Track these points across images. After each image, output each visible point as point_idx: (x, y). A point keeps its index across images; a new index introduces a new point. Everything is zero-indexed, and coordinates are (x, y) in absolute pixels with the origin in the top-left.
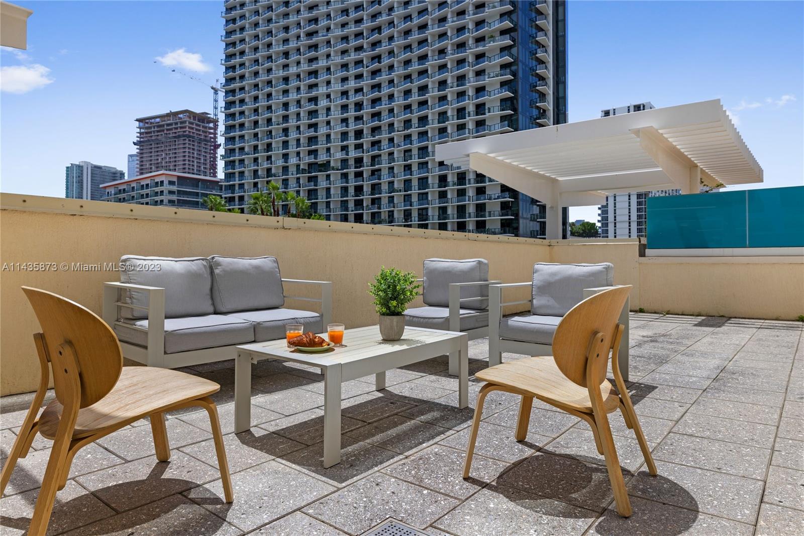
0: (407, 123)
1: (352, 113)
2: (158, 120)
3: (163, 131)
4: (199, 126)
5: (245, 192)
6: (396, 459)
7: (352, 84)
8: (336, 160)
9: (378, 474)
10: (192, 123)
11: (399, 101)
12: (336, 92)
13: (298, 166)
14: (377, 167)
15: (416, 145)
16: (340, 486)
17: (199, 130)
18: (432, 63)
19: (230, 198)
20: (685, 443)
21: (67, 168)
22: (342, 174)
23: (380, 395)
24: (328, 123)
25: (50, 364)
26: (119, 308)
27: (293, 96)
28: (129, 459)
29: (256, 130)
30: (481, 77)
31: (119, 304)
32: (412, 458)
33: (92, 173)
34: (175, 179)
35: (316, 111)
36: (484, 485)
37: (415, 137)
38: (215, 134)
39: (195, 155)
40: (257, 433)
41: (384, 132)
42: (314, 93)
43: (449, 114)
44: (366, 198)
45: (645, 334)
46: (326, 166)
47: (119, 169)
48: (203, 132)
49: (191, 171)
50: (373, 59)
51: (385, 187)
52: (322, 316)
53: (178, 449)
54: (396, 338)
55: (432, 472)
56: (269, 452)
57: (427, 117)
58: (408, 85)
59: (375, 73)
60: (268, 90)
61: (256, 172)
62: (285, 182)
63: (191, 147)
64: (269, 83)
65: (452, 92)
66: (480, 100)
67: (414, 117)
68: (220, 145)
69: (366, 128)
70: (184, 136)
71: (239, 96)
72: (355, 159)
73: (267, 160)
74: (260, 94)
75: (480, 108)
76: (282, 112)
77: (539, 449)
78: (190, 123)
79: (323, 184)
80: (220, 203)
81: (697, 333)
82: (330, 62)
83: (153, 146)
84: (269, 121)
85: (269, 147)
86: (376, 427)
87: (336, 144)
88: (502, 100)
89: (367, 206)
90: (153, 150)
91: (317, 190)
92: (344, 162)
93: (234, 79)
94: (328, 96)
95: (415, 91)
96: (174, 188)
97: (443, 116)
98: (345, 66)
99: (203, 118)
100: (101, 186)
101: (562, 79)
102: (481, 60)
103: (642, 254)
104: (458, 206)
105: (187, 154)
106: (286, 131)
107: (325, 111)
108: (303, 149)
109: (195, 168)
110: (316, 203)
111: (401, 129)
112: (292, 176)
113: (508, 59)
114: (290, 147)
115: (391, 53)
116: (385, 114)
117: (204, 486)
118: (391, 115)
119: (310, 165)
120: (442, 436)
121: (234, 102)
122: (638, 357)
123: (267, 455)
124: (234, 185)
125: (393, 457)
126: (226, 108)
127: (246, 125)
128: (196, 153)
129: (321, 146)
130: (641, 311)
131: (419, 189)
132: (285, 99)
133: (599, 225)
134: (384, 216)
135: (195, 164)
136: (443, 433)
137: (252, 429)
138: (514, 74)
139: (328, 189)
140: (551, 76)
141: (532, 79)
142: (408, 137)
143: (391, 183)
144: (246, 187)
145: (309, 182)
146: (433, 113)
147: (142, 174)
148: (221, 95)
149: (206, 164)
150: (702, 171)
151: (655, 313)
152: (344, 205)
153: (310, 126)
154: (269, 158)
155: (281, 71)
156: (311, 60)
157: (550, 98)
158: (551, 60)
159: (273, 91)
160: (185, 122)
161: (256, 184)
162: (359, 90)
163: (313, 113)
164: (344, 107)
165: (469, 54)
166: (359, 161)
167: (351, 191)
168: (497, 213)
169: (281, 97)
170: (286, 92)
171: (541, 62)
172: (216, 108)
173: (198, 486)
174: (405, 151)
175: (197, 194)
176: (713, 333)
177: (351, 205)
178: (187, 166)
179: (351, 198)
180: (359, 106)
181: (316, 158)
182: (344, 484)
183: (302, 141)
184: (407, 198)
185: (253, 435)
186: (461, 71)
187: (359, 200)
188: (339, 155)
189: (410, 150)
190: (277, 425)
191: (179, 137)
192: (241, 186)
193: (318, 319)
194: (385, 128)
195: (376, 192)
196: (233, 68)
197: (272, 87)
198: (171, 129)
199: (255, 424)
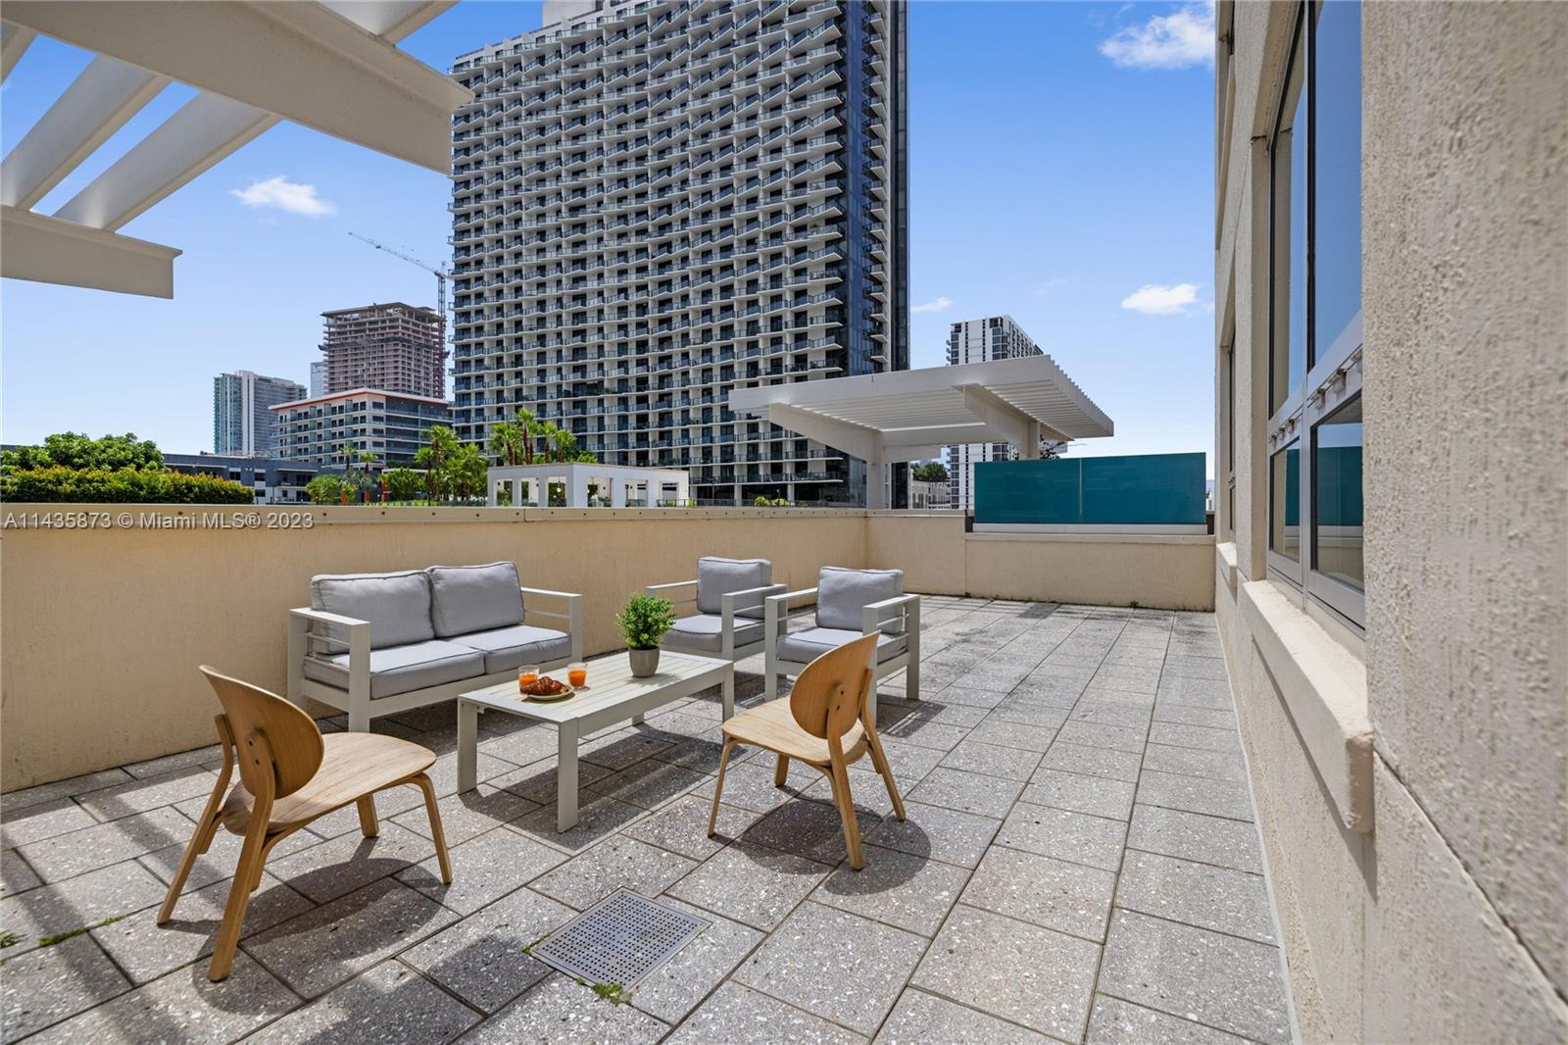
0: (707, 334)
1: (632, 318)
2: (356, 315)
3: (364, 331)
4: (418, 326)
5: (484, 420)
6: (640, 816)
7: (632, 279)
8: (611, 380)
9: (617, 836)
10: (408, 322)
11: (696, 304)
12: (611, 289)
13: (559, 386)
14: (666, 390)
15: (717, 363)
16: (573, 853)
17: (418, 332)
18: (738, 255)
19: (463, 427)
20: (948, 778)
21: (217, 379)
22: (619, 399)
23: (636, 731)
24: (600, 330)
25: (234, 748)
26: (310, 641)
27: (551, 292)
28: (328, 837)
29: (501, 336)
30: (802, 278)
31: (310, 634)
32: (659, 813)
33: (255, 388)
34: (383, 401)
35: (584, 313)
36: (727, 842)
37: (716, 353)
38: (441, 338)
39: (413, 367)
40: (485, 791)
41: (675, 345)
42: (580, 289)
43: (761, 323)
44: (653, 432)
45: (960, 631)
46: (596, 388)
47: (298, 382)
48: (423, 334)
49: (406, 389)
50: (661, 246)
51: (677, 417)
52: (570, 637)
53: (388, 819)
54: (649, 673)
55: (677, 829)
56: (497, 816)
57: (732, 326)
58: (707, 284)
59: (664, 265)
60: (516, 281)
61: (500, 393)
62: (542, 408)
63: (406, 354)
64: (518, 272)
65: (765, 296)
66: (801, 307)
67: (716, 325)
68: (448, 353)
69: (652, 339)
70: (395, 339)
71: (474, 289)
72: (637, 379)
73: (517, 377)
74: (505, 287)
75: (800, 318)
76: (535, 313)
77: (797, 795)
78: (403, 321)
79: (593, 411)
80: (448, 436)
81: (1019, 626)
82: (602, 249)
83: (349, 352)
84: (518, 324)
85: (518, 360)
86: (625, 776)
87: (611, 357)
88: (827, 308)
89: (654, 441)
90: (349, 358)
91: (585, 419)
92: (623, 383)
93: (468, 264)
94: (600, 294)
95: (716, 292)
96: (382, 413)
97: (752, 326)
98: (623, 254)
99: (423, 315)
100: (270, 408)
101: (903, 284)
102: (801, 255)
103: (969, 529)
104: (772, 443)
105: (400, 365)
106: (542, 338)
107: (596, 314)
108: (566, 364)
109: (413, 384)
110: (585, 437)
111: (698, 341)
112: (551, 401)
113: (835, 256)
114: (548, 361)
115: (685, 240)
116: (676, 321)
117: (420, 865)
118: (686, 321)
119: (576, 385)
120: (697, 784)
121: (468, 330)
122: (941, 664)
123: (494, 820)
124: (469, 411)
125: (637, 814)
126: (456, 304)
127: (486, 328)
128: (413, 363)
129: (591, 360)
130: (968, 596)
131: (722, 420)
132: (540, 296)
133: (947, 466)
134: (676, 455)
135: (413, 378)
136: (698, 779)
137: (478, 787)
138: (843, 276)
139: (601, 419)
140: (889, 280)
141: (866, 283)
142: (707, 352)
143: (685, 412)
144: (486, 413)
145: (574, 407)
146: (740, 322)
147: (332, 391)
148: (450, 284)
149: (428, 379)
150: (1042, 425)
151: (983, 598)
152: (623, 439)
153: (576, 333)
154: (518, 375)
155: (535, 257)
156: (576, 244)
157: (888, 308)
158: (889, 259)
159: (524, 283)
160: (397, 320)
161: (500, 411)
162: (642, 288)
163: (579, 316)
164: (623, 310)
165: (786, 246)
166: (642, 382)
167: (632, 421)
168: (821, 453)
169: (535, 292)
170: (541, 285)
171: (877, 261)
172: (441, 302)
173: (413, 865)
174: (704, 371)
175: (415, 422)
176: (1035, 627)
177: (632, 440)
178: (400, 382)
179: (632, 432)
180: (642, 308)
181: (583, 376)
182: (578, 852)
183: (564, 353)
184: (707, 433)
185: (479, 795)
186: (775, 269)
187: (642, 434)
188: (616, 373)
189: (711, 369)
190: (509, 780)
191: (388, 340)
192: (480, 412)
193: (566, 640)
194: (677, 340)
195: (666, 422)
196: (466, 249)
197: (521, 278)
198: (377, 329)
199: (483, 779)
